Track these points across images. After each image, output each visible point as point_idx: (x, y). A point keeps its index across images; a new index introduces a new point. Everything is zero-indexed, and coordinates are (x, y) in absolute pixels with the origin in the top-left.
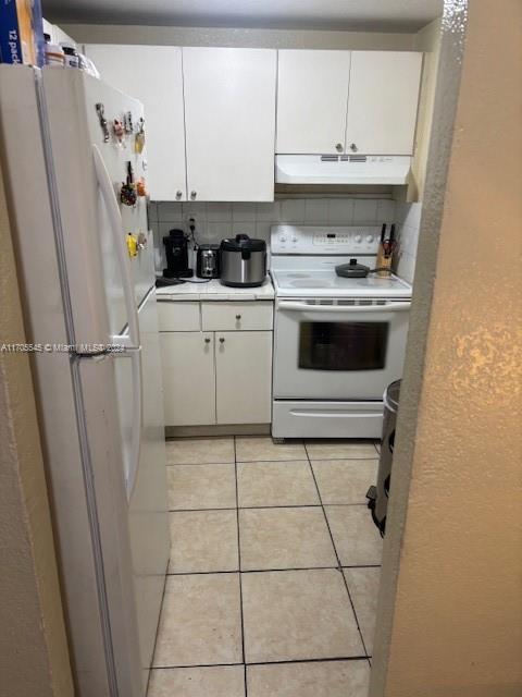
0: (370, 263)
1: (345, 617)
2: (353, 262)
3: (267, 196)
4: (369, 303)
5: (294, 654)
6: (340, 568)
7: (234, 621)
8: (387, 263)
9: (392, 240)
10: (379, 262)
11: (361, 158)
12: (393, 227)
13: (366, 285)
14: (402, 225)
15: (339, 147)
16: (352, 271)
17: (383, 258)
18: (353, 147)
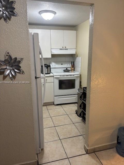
0: (70, 69)
1: (76, 130)
2: (67, 69)
3: (50, 57)
4: (71, 76)
5: (69, 137)
6: (73, 123)
7: (56, 134)
8: (73, 69)
9: (73, 64)
10: (71, 69)
11: (67, 49)
12: (73, 62)
13: (69, 73)
14: (75, 62)
15: (63, 47)
16: (66, 70)
17: (72, 68)
18: (65, 47)
